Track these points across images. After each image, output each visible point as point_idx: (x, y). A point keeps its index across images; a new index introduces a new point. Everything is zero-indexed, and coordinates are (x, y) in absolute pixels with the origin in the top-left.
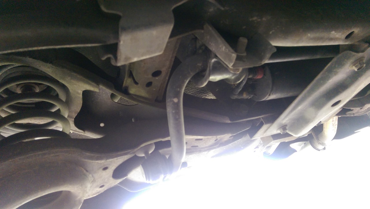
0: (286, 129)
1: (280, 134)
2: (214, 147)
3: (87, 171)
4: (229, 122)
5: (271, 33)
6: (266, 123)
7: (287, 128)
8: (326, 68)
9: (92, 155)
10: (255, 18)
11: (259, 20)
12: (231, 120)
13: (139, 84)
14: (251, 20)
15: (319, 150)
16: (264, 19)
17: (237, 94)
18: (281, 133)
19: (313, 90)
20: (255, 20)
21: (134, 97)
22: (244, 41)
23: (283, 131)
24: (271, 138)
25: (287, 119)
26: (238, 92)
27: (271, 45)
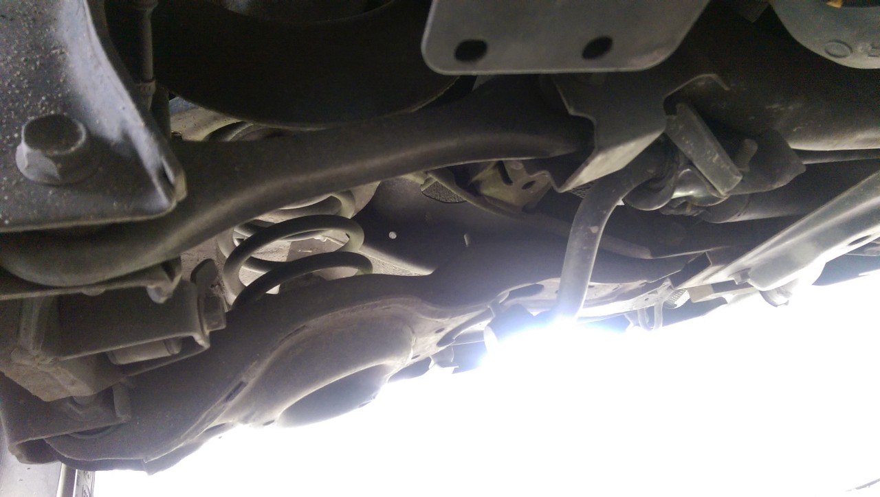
0: (748, 277)
1: (732, 282)
2: (609, 300)
3: (413, 332)
4: (648, 257)
5: (795, 130)
6: (716, 263)
7: (749, 273)
8: (863, 182)
9: (434, 309)
10: (775, 106)
11: (782, 109)
12: (652, 255)
13: (514, 184)
14: (767, 107)
15: (776, 306)
16: (791, 108)
17: (675, 207)
18: (737, 283)
19: (825, 216)
20: (775, 109)
21: (487, 199)
22: (752, 147)
23: (740, 280)
24: (711, 289)
25: (757, 259)
26: (679, 204)
27: (789, 148)
